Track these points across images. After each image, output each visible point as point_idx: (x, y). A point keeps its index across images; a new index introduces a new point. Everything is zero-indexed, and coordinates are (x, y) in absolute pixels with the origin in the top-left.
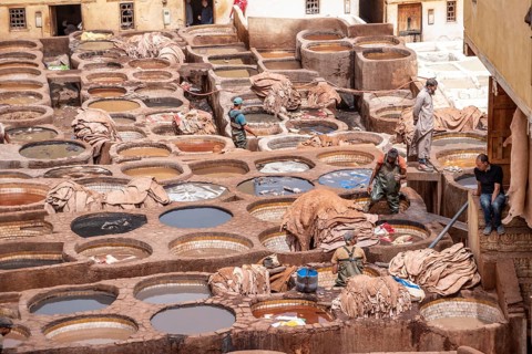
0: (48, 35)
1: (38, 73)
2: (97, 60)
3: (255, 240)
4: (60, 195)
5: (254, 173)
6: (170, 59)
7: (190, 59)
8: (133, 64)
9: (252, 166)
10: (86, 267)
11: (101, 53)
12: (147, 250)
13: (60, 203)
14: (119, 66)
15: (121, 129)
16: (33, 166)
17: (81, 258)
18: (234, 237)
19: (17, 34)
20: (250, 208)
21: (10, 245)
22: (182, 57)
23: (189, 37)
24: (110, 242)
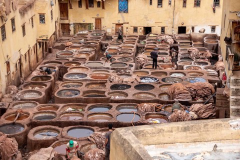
0: (142, 34)
1: (134, 44)
2: (152, 41)
3: (157, 96)
4: (111, 78)
5: (168, 76)
6: (170, 43)
7: (175, 42)
8: (159, 43)
9: (168, 74)
10: (108, 99)
11: (153, 40)
12: (127, 95)
13: (111, 80)
14: (156, 43)
15: (149, 60)
16: (112, 69)
17: (108, 96)
18: (152, 94)
19: (135, 34)
20: (160, 86)
21: (92, 90)
22: (173, 42)
23: (177, 37)
24: (119, 92)
